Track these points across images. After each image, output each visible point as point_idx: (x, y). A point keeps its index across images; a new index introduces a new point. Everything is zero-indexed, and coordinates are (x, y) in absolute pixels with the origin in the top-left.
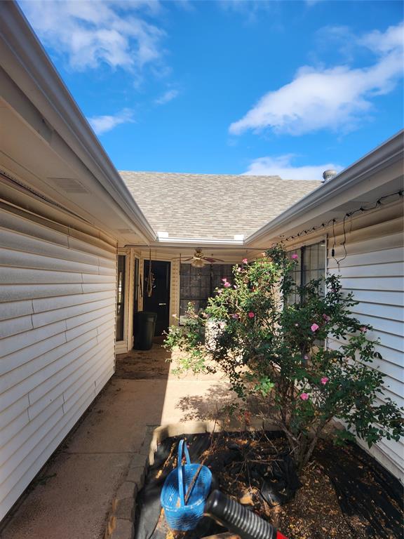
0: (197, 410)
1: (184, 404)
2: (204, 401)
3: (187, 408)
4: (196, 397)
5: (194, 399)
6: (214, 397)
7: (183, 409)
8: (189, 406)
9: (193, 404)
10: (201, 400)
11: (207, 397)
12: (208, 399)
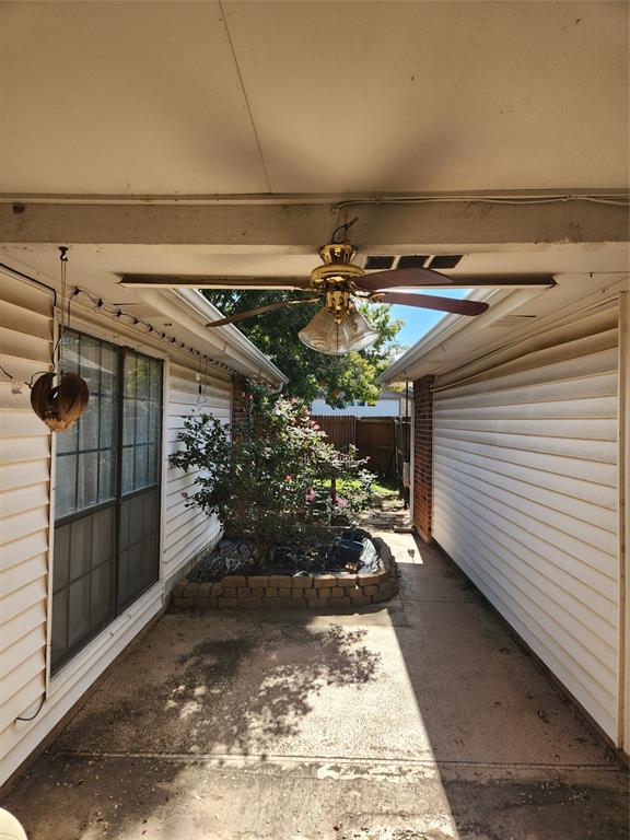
0: (342, 649)
1: (365, 664)
2: (324, 670)
3: (359, 654)
4: (341, 682)
5: (346, 677)
6: (301, 682)
7: (365, 652)
8: (356, 658)
9: (348, 664)
10: (331, 673)
11: (319, 681)
12: (317, 674)
